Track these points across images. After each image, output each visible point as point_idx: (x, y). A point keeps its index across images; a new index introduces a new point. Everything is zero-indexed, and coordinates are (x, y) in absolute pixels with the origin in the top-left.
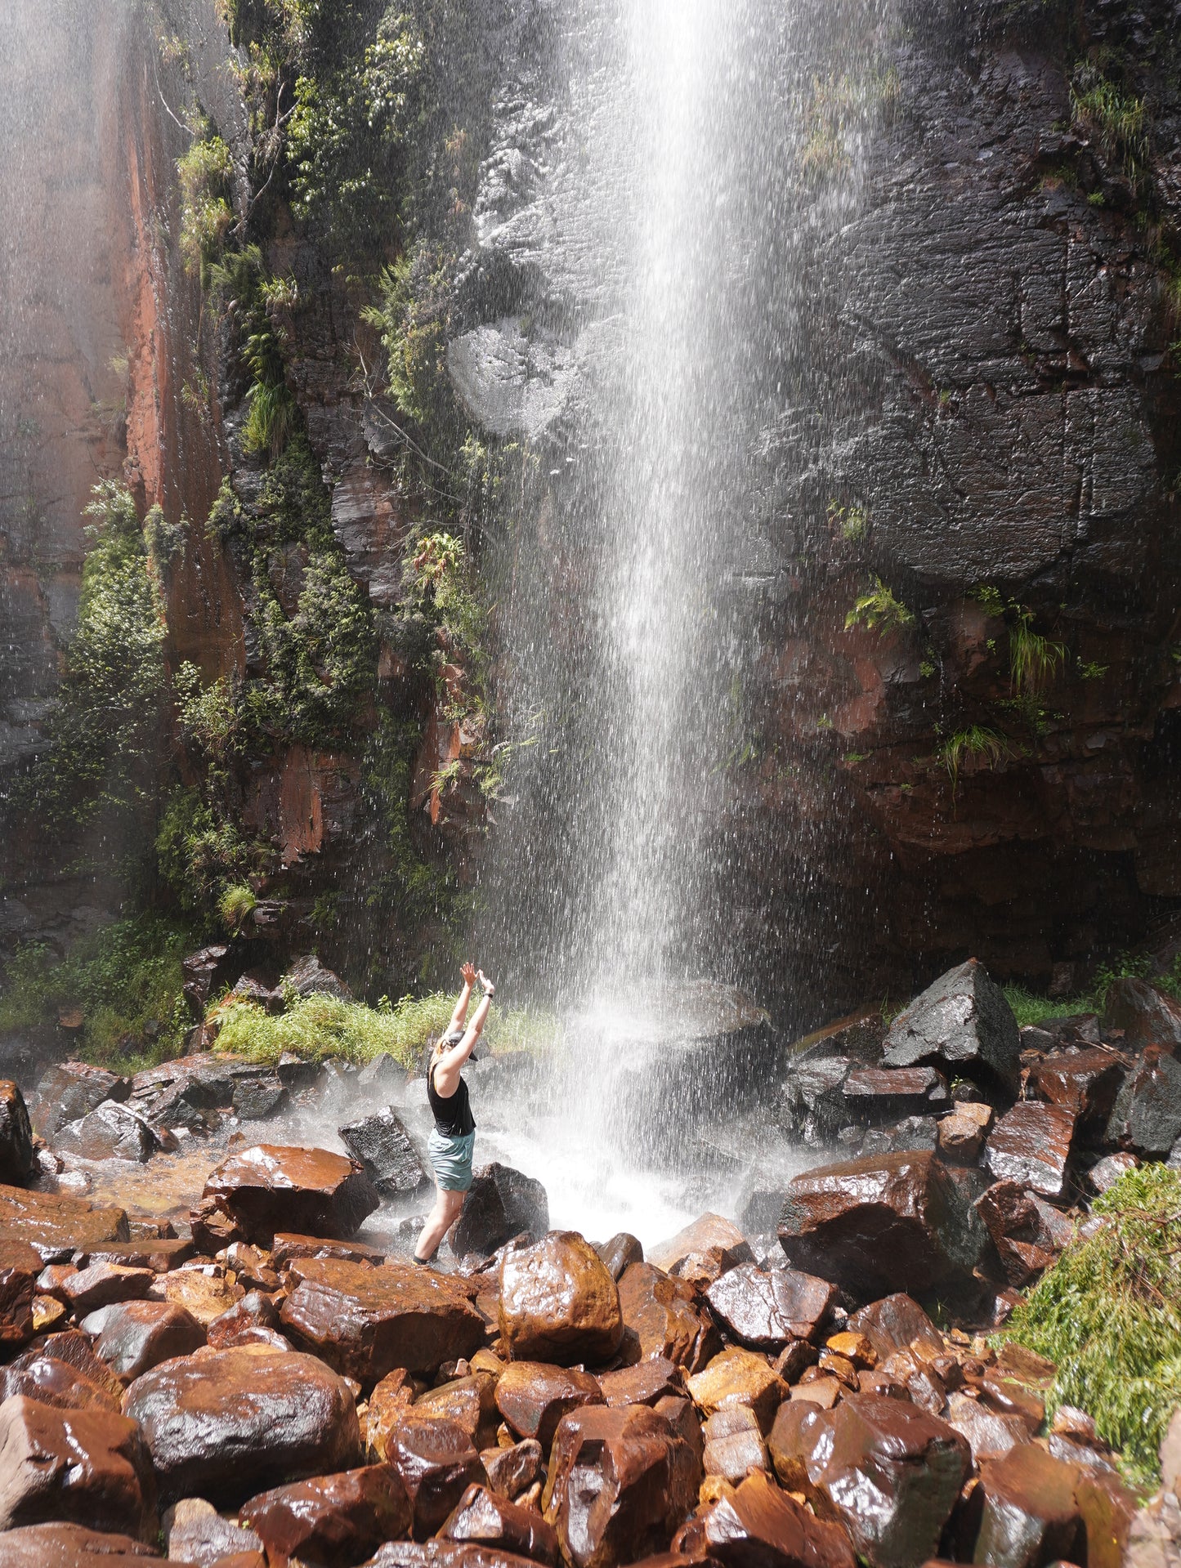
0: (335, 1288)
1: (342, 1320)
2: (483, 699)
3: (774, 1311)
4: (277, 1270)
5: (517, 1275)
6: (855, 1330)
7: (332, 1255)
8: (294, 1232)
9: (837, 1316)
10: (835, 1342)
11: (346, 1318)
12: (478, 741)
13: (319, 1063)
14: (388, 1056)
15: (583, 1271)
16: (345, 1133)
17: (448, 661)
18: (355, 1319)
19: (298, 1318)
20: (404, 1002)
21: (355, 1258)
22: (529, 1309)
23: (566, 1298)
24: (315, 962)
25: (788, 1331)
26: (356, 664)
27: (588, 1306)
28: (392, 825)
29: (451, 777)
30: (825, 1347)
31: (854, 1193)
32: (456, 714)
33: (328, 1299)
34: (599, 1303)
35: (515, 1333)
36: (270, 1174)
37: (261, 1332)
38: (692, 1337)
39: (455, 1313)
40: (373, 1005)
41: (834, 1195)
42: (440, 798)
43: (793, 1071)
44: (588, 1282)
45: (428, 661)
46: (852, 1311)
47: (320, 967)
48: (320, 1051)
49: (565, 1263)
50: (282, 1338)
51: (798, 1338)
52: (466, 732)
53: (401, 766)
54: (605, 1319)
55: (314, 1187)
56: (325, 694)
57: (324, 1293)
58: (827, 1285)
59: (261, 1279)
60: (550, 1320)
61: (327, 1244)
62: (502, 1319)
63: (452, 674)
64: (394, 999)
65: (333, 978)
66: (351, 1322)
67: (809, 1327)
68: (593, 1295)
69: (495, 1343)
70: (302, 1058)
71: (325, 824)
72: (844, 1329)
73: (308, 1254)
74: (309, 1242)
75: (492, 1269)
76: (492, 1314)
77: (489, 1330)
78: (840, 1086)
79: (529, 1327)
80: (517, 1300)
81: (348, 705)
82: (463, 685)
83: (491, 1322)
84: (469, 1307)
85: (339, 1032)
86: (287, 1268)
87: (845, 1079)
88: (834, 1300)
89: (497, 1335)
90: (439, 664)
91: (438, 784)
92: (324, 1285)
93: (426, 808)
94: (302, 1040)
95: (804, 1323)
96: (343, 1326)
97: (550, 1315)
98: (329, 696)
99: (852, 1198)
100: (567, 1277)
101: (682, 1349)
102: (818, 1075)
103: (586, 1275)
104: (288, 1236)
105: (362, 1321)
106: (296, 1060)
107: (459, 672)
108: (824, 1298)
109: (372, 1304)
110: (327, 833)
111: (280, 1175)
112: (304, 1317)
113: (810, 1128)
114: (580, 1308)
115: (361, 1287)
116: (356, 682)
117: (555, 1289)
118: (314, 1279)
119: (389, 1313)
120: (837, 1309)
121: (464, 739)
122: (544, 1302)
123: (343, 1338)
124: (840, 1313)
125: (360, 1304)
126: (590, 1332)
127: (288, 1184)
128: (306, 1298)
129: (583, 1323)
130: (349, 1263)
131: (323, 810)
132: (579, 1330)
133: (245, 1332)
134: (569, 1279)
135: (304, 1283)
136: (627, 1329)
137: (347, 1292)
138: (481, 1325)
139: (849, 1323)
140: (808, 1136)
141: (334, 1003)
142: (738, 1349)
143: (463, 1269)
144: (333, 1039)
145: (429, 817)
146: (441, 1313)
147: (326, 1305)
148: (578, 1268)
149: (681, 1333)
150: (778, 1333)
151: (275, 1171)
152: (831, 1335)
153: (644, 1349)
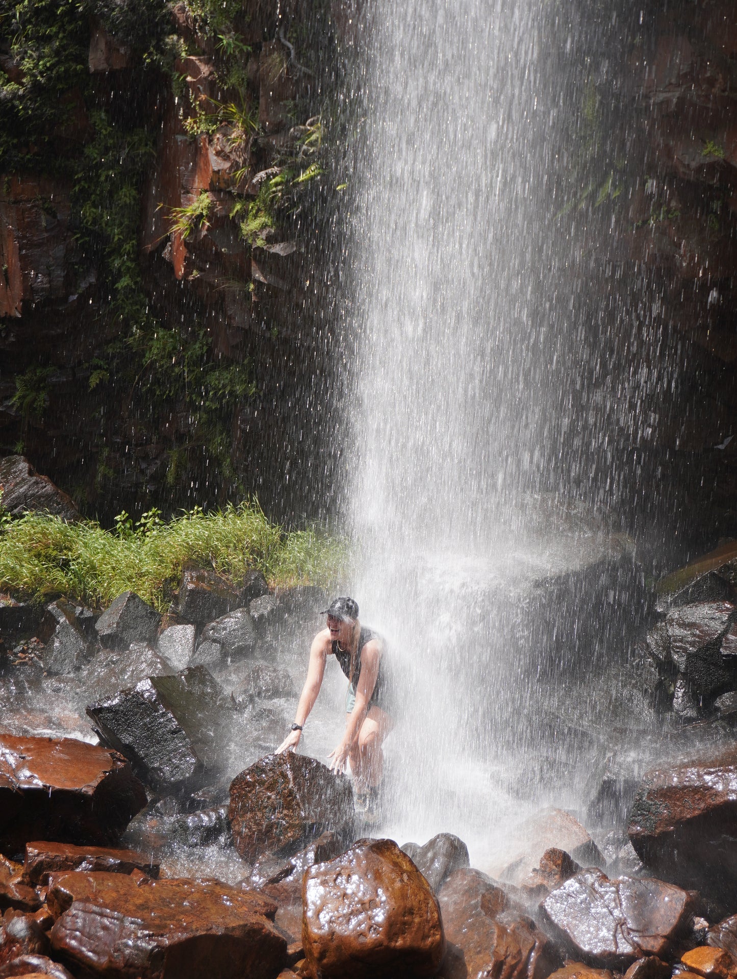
0: (113, 909)
1: (127, 946)
2: (239, 106)
3: (621, 923)
4: (33, 885)
5: (321, 890)
6: (716, 941)
7: (98, 868)
8: (49, 840)
9: (697, 927)
10: (690, 958)
11: (130, 943)
12: (235, 166)
13: (42, 606)
14: (133, 596)
15: (398, 885)
16: (95, 713)
17: (190, 52)
18: (142, 944)
19: (74, 943)
20: (149, 518)
21: (125, 868)
22: (338, 929)
23: (380, 916)
24: (23, 466)
25: (636, 945)
26: (57, 53)
27: (405, 923)
28: (119, 275)
29: (200, 216)
30: (680, 962)
31: (720, 787)
32: (203, 127)
33: (106, 921)
34: (417, 920)
35: (323, 955)
36: (14, 772)
37: (34, 961)
38: (525, 954)
39: (253, 934)
40: (108, 524)
41: (696, 790)
42: (186, 244)
43: (662, 616)
44: (403, 896)
45: (162, 52)
46: (714, 921)
47: (31, 473)
48: (42, 590)
49: (378, 876)
50: (60, 967)
51: (647, 953)
52: (218, 154)
53: (126, 195)
54: (425, 937)
55: (69, 786)
56: (15, 95)
57: (102, 915)
58: (684, 894)
59: (18, 896)
60: (362, 939)
61: (90, 853)
62: (307, 937)
63: (196, 72)
64: (135, 516)
65: (49, 488)
66: (136, 947)
67: (661, 941)
68: (410, 912)
69: (299, 964)
70: (18, 599)
71: (26, 277)
72: (702, 943)
73: (68, 865)
74: (68, 851)
75: (290, 878)
76: (294, 932)
77: (291, 950)
78: (718, 642)
79: (338, 948)
80: (324, 918)
81: (49, 111)
82: (211, 87)
83: (294, 941)
84: (269, 926)
85: (65, 565)
86: (45, 883)
87: (725, 632)
88: (691, 909)
89: (301, 955)
90: (176, 56)
91: (181, 227)
92: (100, 906)
93: (166, 254)
94: (16, 575)
95: (655, 937)
96: (127, 951)
97: (362, 934)
98: (21, 98)
99: (717, 794)
100: (380, 891)
101: (513, 968)
102: (692, 625)
103: (402, 889)
104: (42, 844)
105: (149, 946)
106: (11, 602)
107: (205, 70)
108: (679, 908)
109: (159, 927)
110: (29, 290)
111: (27, 773)
112: (80, 941)
113: (680, 693)
114: (394, 926)
115: (144, 907)
116: (59, 78)
117: (368, 905)
118: (86, 900)
119: (181, 936)
120: (697, 919)
121: (216, 163)
122: (354, 922)
123: (129, 964)
124: (701, 923)
125: (145, 927)
126: (409, 953)
127: (38, 783)
128: (80, 922)
129: (400, 942)
130: (120, 876)
131: (22, 258)
132: (395, 950)
133: (17, 961)
134: (382, 896)
135: (76, 904)
136: (451, 946)
137: (128, 913)
138: (281, 945)
139: (709, 935)
140: (677, 702)
141: (56, 525)
142: (578, 967)
143: (256, 879)
144: (59, 574)
145: (170, 267)
146: (237, 934)
147: (105, 928)
148: (393, 881)
149: (513, 950)
150: (625, 948)
151: (19, 767)
152: (688, 949)
153: (470, 969)
